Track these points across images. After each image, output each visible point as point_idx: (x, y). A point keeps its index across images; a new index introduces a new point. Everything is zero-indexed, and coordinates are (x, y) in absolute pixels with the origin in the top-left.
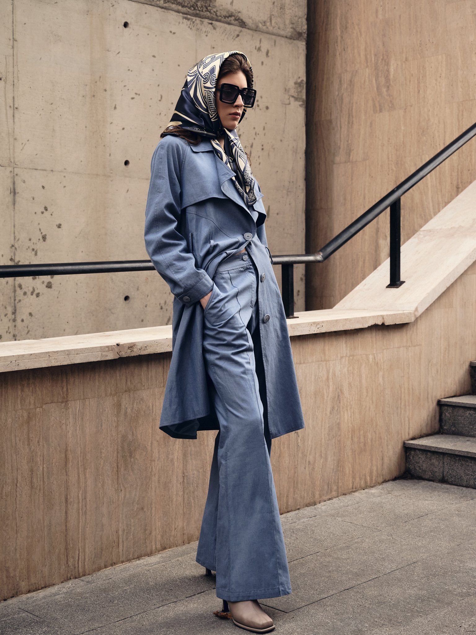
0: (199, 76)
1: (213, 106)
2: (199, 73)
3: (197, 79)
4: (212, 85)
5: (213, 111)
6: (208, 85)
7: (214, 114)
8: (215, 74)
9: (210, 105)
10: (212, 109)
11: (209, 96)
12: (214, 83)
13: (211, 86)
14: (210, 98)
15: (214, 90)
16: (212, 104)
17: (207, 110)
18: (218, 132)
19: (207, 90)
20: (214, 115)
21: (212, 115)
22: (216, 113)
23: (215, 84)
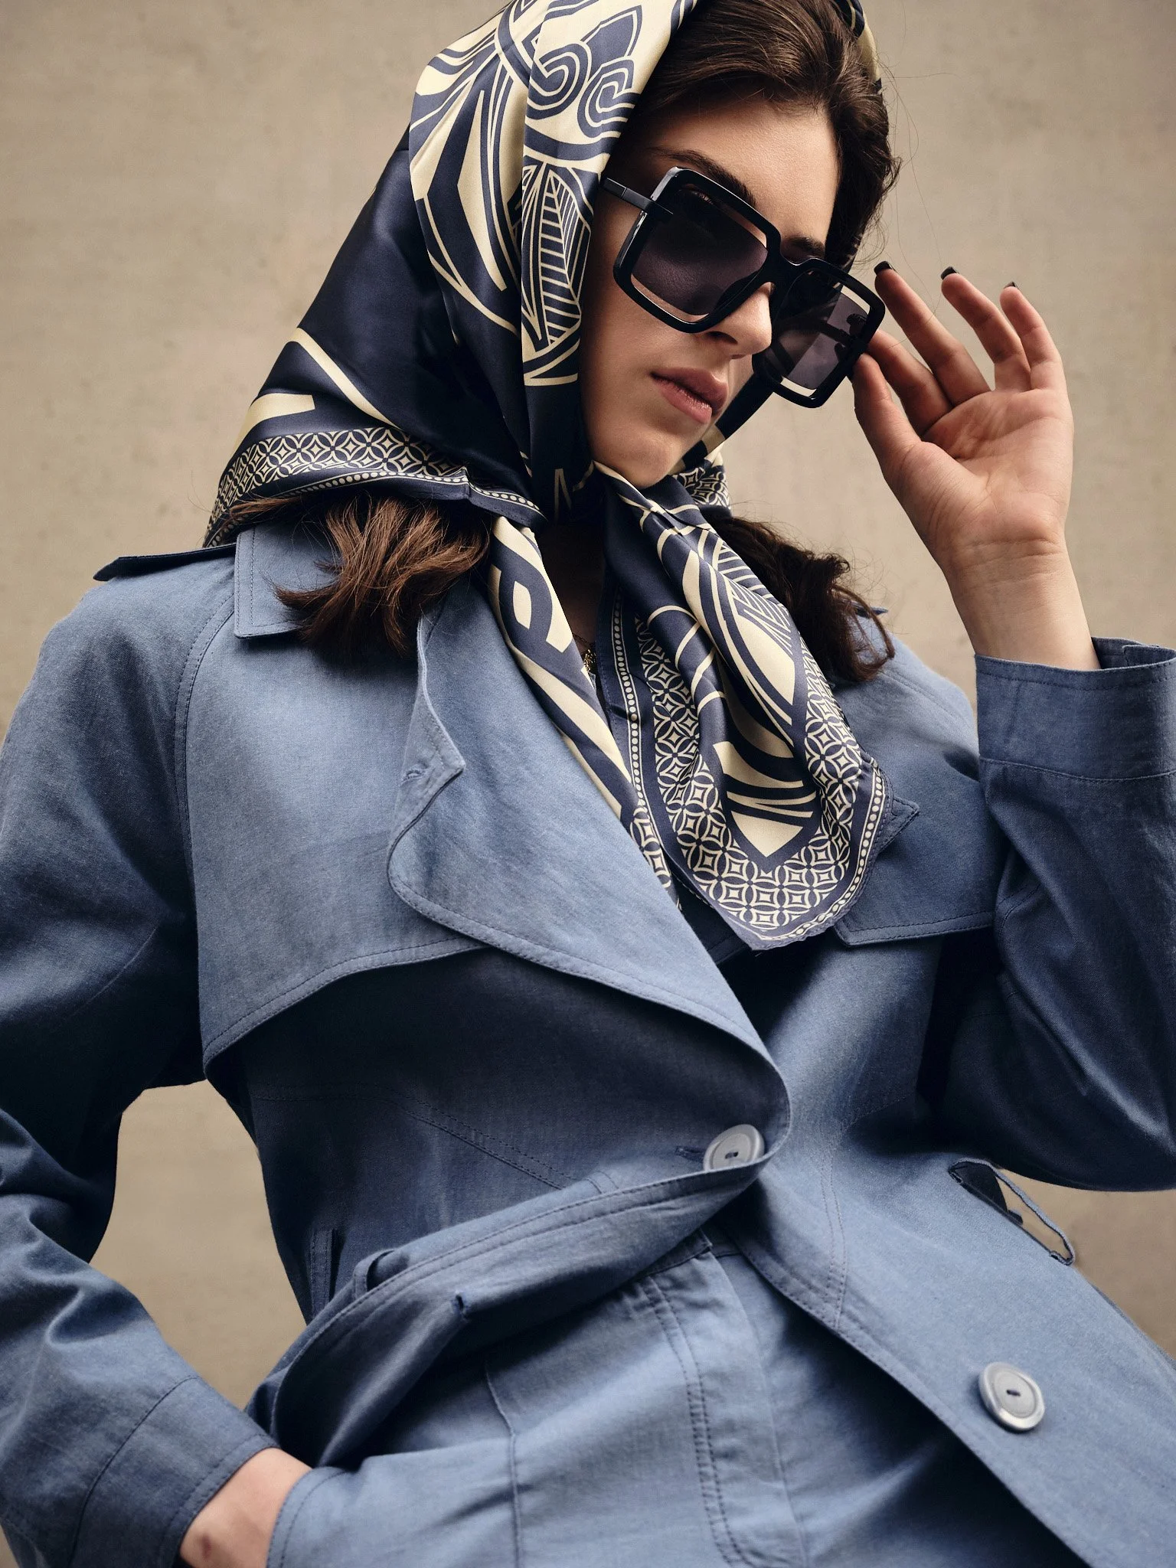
0: (504, 61)
1: (561, 277)
2: (508, 46)
3: (485, 83)
4: (589, 132)
5: (552, 317)
6: (564, 127)
7: (558, 334)
8: (629, 65)
9: (546, 272)
10: (548, 301)
11: (550, 202)
12: (605, 116)
13: (579, 138)
14: (553, 217)
15: (595, 164)
16: (559, 262)
17: (508, 302)
18: (559, 473)
19: (547, 159)
20: (555, 342)
21: (539, 345)
22: (568, 332)
23: (617, 126)
